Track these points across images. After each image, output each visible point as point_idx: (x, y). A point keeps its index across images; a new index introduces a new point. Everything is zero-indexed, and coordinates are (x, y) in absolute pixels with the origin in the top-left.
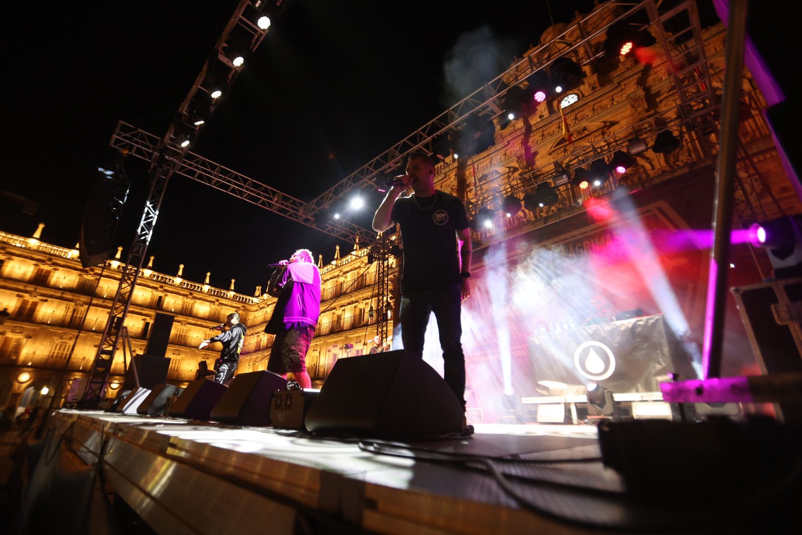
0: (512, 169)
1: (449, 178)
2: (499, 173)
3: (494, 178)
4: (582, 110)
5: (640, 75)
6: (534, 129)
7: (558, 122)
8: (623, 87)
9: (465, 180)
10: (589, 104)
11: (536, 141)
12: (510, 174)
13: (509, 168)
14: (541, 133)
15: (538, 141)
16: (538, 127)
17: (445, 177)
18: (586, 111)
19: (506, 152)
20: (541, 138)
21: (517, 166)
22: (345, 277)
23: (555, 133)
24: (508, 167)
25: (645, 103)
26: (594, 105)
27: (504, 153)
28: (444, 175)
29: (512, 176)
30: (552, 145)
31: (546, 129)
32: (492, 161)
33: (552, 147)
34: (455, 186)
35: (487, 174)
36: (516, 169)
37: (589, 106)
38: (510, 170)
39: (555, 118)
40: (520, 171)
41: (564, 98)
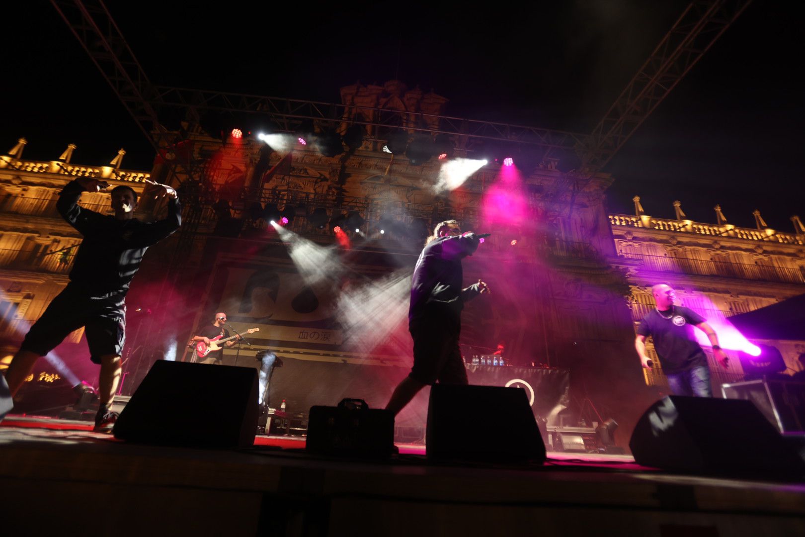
0: (322, 177)
2: (308, 174)
3: (301, 175)
6: (357, 154)
11: (353, 165)
12: (320, 180)
13: (321, 175)
16: (360, 154)
17: (247, 144)
20: (358, 165)
21: (328, 176)
22: (24, 190)
23: (372, 168)
29: (320, 183)
32: (305, 158)
34: (255, 160)
35: (295, 167)
36: (325, 179)
39: (377, 156)
40: (329, 183)
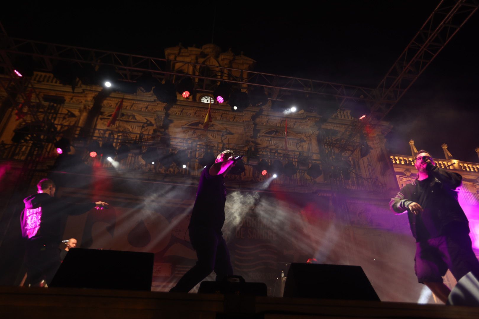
0: (149, 122)
1: (85, 96)
2: (136, 119)
3: (130, 120)
4: (215, 111)
5: (255, 114)
6: (179, 103)
7: (196, 109)
8: (244, 114)
9: (101, 107)
10: (221, 111)
11: (176, 112)
12: (146, 125)
14: (181, 110)
15: (177, 113)
16: (182, 104)
17: (82, 93)
18: (217, 114)
19: (148, 106)
20: (180, 113)
21: (153, 122)
23: (191, 116)
24: (146, 119)
25: (252, 132)
26: (223, 114)
27: (146, 106)
28: (82, 91)
29: (146, 128)
30: (187, 122)
31: (186, 109)
32: (133, 106)
33: (186, 124)
34: (89, 106)
35: (125, 114)
36: (151, 124)
37: (220, 112)
38: (147, 122)
39: (196, 106)
40: (155, 127)
41: (205, 96)
